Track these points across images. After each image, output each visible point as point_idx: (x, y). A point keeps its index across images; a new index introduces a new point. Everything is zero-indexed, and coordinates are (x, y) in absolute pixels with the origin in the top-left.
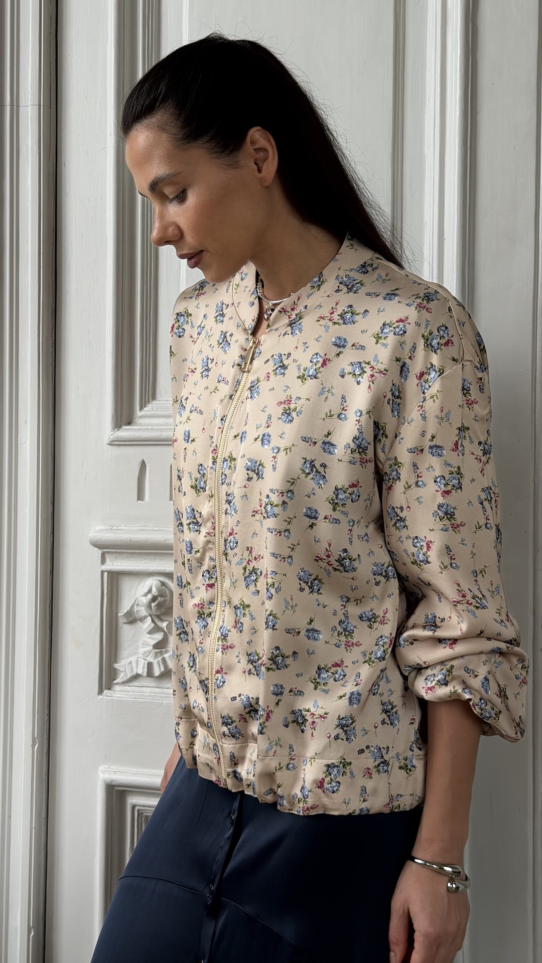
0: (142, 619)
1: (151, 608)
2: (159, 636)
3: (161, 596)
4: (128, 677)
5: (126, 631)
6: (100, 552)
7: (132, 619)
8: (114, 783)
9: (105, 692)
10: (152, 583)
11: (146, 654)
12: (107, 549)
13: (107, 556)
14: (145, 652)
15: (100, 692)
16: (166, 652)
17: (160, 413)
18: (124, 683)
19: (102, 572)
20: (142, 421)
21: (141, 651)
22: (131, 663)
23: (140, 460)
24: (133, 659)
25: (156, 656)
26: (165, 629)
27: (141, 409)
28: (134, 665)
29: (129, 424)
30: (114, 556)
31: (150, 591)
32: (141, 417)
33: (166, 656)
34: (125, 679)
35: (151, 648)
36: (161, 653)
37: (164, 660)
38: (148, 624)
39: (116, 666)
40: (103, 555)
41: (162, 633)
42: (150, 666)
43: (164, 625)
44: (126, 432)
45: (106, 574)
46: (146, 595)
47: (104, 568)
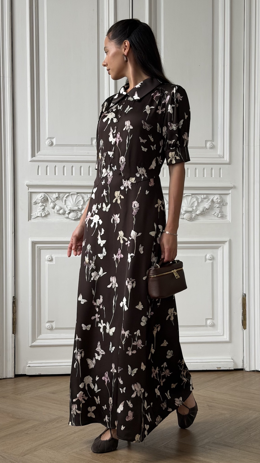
0: (38, 203)
1: (42, 200)
2: (43, 207)
3: (45, 197)
5: (34, 206)
6: (28, 187)
7: (36, 203)
8: (34, 241)
9: (30, 221)
10: (42, 195)
11: (40, 212)
12: (29, 186)
13: (29, 188)
14: (40, 211)
15: (28, 221)
17: (42, 154)
18: (34, 219)
19: (28, 192)
20: (38, 156)
21: (38, 211)
22: (36, 214)
23: (38, 165)
24: (36, 213)
25: (42, 212)
26: (45, 206)
27: (37, 153)
29: (34, 157)
30: (31, 188)
31: (42, 196)
32: (37, 155)
33: (45, 211)
34: (34, 218)
35: (42, 210)
37: (45, 212)
38: (41, 204)
39: (32, 215)
40: (28, 188)
42: (41, 214)
43: (45, 204)
44: (34, 158)
45: (29, 193)
46: (41, 197)
47: (29, 191)
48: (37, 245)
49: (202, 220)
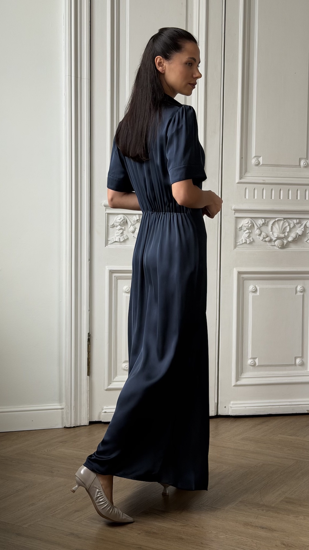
0: (116, 226)
1: (121, 223)
2: (121, 231)
3: (124, 220)
4: (112, 242)
5: (111, 230)
7: (113, 226)
8: (111, 270)
9: (106, 246)
10: (122, 216)
11: (117, 236)
16: (124, 235)
18: (111, 244)
19: (106, 213)
24: (113, 237)
25: (121, 236)
26: (124, 229)
28: (114, 239)
31: (121, 219)
35: (120, 234)
36: (122, 235)
37: (123, 237)
38: (119, 227)
39: (108, 239)
40: (106, 208)
41: (122, 230)
42: (120, 238)
43: (123, 228)
48: (114, 275)
49: (293, 248)
